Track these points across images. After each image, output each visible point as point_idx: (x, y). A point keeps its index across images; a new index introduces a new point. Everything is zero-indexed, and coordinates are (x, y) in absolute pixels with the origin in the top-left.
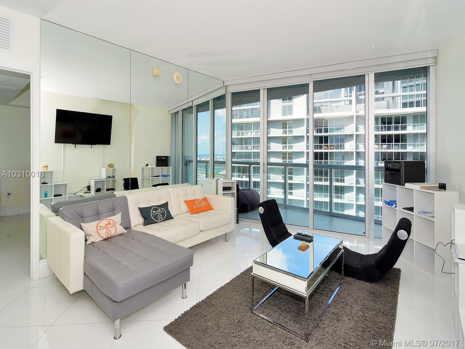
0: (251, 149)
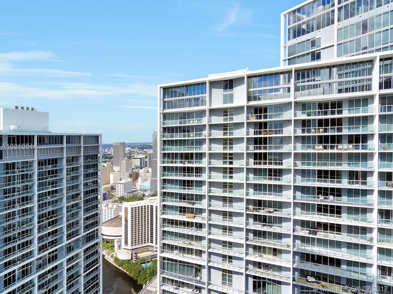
0: (193, 137)
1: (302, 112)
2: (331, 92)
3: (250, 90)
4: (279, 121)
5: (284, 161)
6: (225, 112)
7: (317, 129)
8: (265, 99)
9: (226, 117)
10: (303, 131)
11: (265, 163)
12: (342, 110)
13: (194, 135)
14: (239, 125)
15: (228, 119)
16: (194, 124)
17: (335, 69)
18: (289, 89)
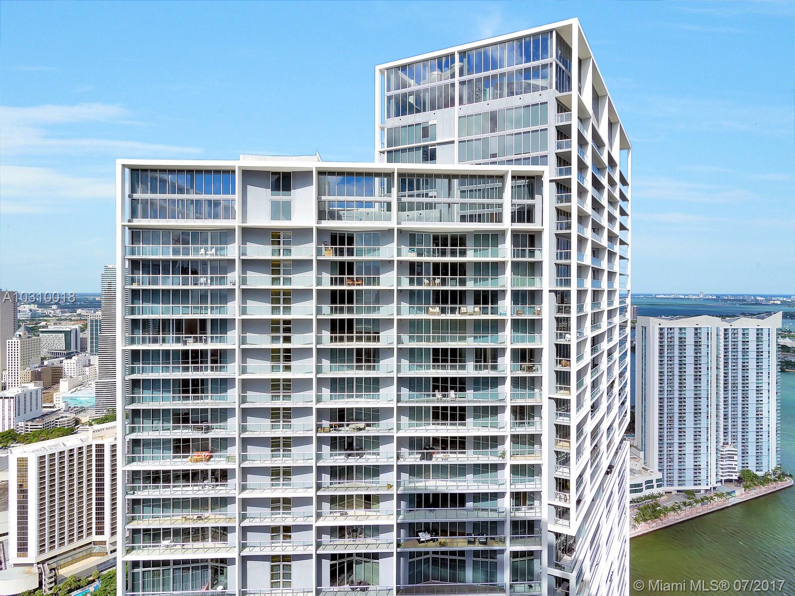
0: (206, 284)
1: (410, 249)
2: (451, 220)
3: (323, 198)
4: (374, 261)
5: (381, 334)
6: (274, 236)
7: (431, 279)
8: (351, 218)
9: (276, 247)
10: (411, 281)
11: (350, 339)
12: (465, 249)
13: (207, 280)
14: (302, 265)
15: (282, 251)
16: (208, 257)
17: (456, 182)
18: (389, 205)
